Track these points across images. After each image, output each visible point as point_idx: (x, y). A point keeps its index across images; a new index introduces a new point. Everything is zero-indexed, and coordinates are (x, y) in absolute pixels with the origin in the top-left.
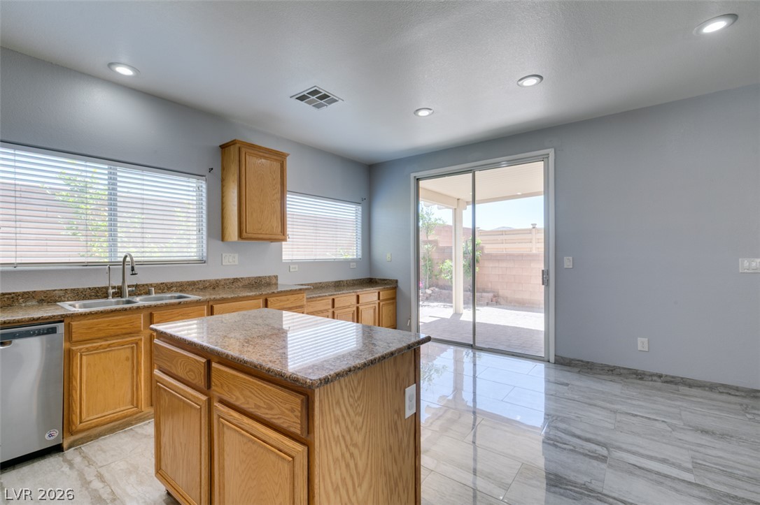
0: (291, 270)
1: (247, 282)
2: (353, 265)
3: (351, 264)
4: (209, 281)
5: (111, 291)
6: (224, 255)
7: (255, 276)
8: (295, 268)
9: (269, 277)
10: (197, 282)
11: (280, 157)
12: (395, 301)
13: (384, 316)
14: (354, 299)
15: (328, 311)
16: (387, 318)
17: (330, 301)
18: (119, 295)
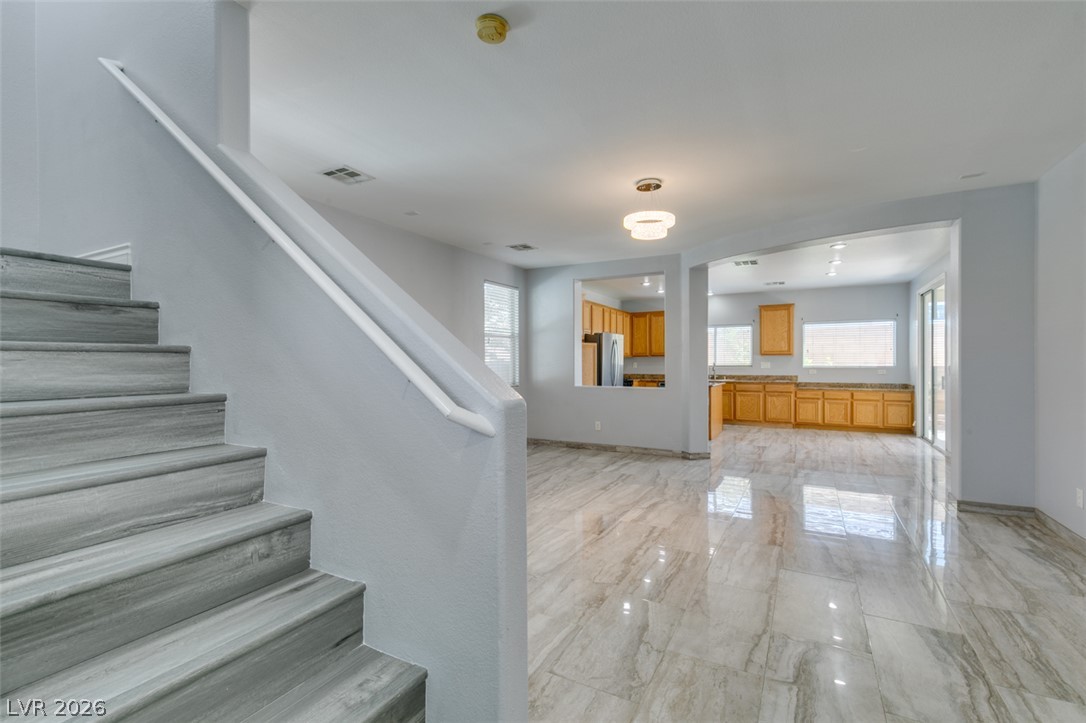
0: (810, 373)
1: (775, 378)
2: (880, 372)
4: (753, 376)
6: (760, 363)
7: (781, 374)
8: (814, 372)
9: (791, 376)
11: (788, 307)
12: (910, 404)
13: (890, 414)
14: (847, 395)
15: (818, 399)
16: (896, 417)
17: (820, 393)
18: (713, 378)
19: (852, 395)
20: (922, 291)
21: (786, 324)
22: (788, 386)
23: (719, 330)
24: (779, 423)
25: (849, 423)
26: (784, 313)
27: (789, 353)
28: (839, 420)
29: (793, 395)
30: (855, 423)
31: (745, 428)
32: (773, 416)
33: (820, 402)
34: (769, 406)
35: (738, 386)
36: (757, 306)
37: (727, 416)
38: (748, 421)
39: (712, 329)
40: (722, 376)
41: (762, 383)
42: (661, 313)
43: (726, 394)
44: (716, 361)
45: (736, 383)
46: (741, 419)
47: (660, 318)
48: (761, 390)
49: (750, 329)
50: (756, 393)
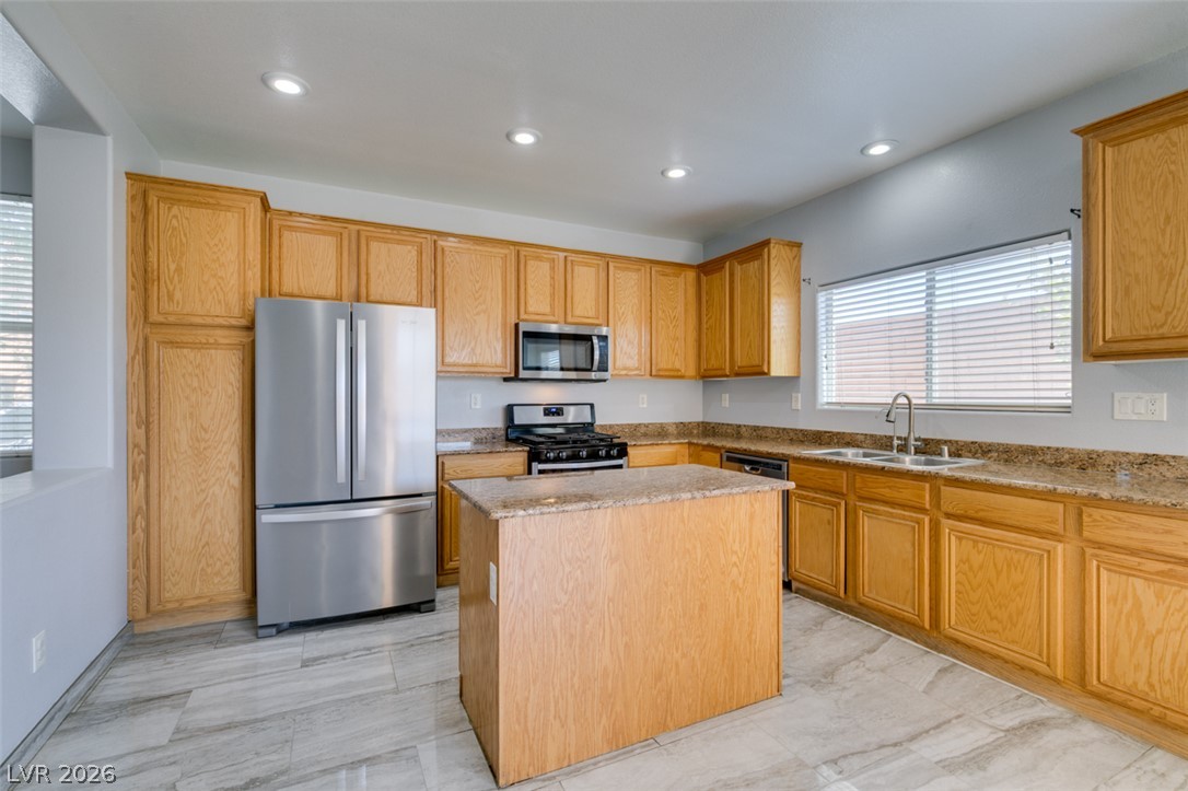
4: (1070, 451)
5: (896, 442)
6: (1119, 395)
10: (1042, 449)
18: (903, 449)
23: (943, 275)
24: (1165, 724)
31: (972, 678)
32: (1136, 680)
34: (1106, 611)
35: (946, 491)
36: (1079, 132)
37: (907, 611)
38: (995, 657)
39: (919, 277)
40: (939, 442)
41: (1064, 495)
42: (757, 251)
43: (904, 518)
44: (929, 390)
45: (941, 482)
46: (960, 636)
47: (753, 266)
48: (1058, 528)
49: (1069, 252)
50: (1036, 540)
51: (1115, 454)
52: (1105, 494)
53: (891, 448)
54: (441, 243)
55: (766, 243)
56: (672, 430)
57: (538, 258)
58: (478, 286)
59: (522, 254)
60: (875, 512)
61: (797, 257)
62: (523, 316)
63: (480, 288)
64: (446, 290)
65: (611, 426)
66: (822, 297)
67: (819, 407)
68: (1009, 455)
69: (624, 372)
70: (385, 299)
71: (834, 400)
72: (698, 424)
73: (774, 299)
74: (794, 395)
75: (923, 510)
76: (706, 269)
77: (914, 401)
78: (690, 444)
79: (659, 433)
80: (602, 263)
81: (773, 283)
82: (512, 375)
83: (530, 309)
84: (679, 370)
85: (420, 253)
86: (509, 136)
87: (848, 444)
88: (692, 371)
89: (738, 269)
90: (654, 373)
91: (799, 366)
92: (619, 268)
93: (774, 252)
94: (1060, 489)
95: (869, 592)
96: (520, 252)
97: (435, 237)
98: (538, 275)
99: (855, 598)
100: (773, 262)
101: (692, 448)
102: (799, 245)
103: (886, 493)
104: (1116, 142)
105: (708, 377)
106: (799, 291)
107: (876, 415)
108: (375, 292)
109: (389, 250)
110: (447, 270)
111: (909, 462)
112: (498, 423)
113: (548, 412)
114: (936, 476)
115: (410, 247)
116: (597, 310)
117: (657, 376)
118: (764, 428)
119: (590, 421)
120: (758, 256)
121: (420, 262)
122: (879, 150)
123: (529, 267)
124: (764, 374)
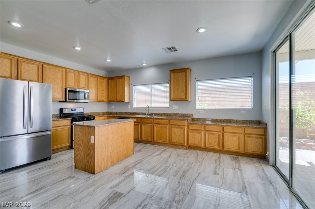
0: (200, 112)
1: (180, 115)
2: (244, 112)
3: (242, 111)
4: (169, 114)
5: (147, 114)
6: (173, 106)
7: (184, 113)
8: (202, 111)
9: (189, 114)
10: (165, 114)
12: (263, 137)
13: (249, 144)
14: (220, 129)
15: (202, 130)
16: (253, 145)
17: (203, 126)
18: (148, 115)
19: (223, 128)
20: (273, 48)
21: (185, 81)
22: (183, 121)
23: (153, 86)
24: (177, 145)
25: (221, 148)
26: (183, 74)
27: (185, 100)
28: (215, 146)
29: (186, 128)
30: (225, 149)
31: (158, 147)
32: (175, 141)
33: (203, 133)
34: (172, 133)
35: (155, 120)
36: (170, 70)
37: (149, 140)
38: (161, 143)
39: (150, 86)
40: (153, 113)
41: (168, 119)
42: (122, 77)
43: (149, 125)
44: (151, 105)
45: (154, 119)
46: (157, 141)
47: (121, 80)
48: (168, 123)
49: (168, 86)
50: (165, 125)
51: (173, 114)
52: (172, 118)
53: (146, 115)
54: (44, 65)
55: (124, 76)
56: (101, 114)
57: (71, 72)
58: (55, 78)
59: (67, 71)
60: (145, 125)
61: (129, 79)
62: (67, 86)
63: (56, 78)
64: (46, 78)
65: (87, 113)
66: (134, 87)
67: (133, 108)
68: (162, 115)
69: (92, 101)
70: (26, 79)
71: (136, 107)
72: (107, 112)
73: (125, 87)
74: (128, 106)
75: (152, 124)
76: (110, 79)
77: (149, 107)
78: (107, 116)
79: (99, 114)
80: (87, 75)
81: (125, 84)
82: (64, 101)
83: (69, 84)
84: (104, 100)
85: (38, 67)
86: (74, 47)
87: (139, 115)
88: (106, 101)
89: (118, 80)
90: (98, 101)
91: (129, 100)
92: (91, 77)
93: (125, 78)
94: (168, 118)
95: (144, 138)
96: (66, 70)
97: (43, 64)
98: (71, 77)
99: (142, 140)
100: (125, 80)
101: (108, 117)
102: (130, 77)
103: (146, 121)
104: (173, 73)
105: (110, 102)
106: (129, 86)
107: (144, 109)
108: (23, 77)
109: (28, 66)
110: (46, 73)
111: (149, 117)
112: (57, 113)
113: (72, 110)
114: (153, 118)
115: (35, 66)
116: (86, 86)
117: (99, 102)
118: (122, 112)
119: (83, 112)
120: (122, 78)
121: (38, 70)
122: (144, 65)
123: (69, 74)
124: (123, 102)
